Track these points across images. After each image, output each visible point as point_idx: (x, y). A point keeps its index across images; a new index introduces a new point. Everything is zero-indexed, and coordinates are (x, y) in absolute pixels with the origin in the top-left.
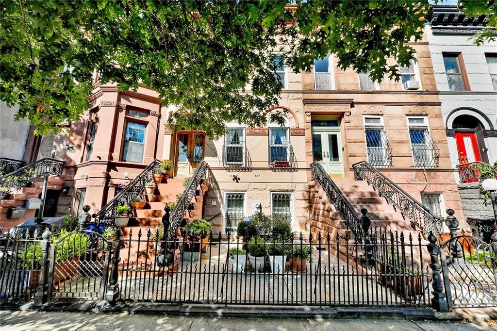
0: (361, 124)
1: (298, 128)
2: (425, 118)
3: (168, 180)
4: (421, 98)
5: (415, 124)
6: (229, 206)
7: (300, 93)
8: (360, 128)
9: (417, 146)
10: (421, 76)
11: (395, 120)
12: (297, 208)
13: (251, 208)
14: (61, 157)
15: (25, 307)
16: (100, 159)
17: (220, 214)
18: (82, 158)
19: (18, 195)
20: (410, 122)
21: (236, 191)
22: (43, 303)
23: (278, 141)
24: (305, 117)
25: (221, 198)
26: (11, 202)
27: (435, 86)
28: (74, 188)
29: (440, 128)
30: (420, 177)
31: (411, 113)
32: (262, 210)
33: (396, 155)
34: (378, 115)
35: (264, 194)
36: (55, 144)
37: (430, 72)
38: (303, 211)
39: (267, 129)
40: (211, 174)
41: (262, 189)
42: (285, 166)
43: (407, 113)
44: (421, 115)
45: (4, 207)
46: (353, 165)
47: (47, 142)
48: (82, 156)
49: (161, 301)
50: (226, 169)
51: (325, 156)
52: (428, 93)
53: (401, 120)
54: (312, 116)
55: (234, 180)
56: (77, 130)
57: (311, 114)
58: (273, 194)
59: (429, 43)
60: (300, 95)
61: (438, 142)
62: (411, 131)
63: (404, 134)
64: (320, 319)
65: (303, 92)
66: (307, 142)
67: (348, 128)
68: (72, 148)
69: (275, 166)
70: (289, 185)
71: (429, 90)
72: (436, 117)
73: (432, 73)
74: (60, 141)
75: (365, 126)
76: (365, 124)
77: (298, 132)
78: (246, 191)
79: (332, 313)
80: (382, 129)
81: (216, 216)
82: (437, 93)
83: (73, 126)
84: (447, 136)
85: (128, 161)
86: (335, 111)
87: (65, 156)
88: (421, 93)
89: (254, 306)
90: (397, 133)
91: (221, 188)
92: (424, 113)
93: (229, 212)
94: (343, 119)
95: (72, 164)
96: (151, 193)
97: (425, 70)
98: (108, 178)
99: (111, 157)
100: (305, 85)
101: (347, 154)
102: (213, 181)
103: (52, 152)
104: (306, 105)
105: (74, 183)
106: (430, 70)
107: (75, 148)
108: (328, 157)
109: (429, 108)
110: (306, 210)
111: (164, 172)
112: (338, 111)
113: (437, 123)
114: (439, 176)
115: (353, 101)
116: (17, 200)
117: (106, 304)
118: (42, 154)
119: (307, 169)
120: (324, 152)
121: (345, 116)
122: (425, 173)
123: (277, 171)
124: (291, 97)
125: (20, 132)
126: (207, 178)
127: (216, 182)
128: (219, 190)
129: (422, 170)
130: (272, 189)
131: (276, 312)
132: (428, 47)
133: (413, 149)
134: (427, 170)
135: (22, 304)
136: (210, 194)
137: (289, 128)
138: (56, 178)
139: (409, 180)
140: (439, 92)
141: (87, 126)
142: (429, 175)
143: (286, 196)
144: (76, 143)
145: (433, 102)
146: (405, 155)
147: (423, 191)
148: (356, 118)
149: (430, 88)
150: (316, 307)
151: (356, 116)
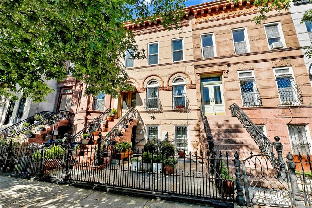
0: (236, 77)
1: (191, 84)
2: (290, 68)
3: (114, 120)
4: (286, 53)
5: (281, 73)
6: (149, 134)
7: (192, 62)
8: (235, 80)
9: (283, 89)
10: (285, 38)
11: (264, 72)
12: (191, 135)
13: (162, 135)
14: (69, 109)
15: (32, 179)
16: (83, 109)
17: (144, 139)
18: (77, 109)
19: (48, 129)
20: (276, 73)
21: (153, 125)
22: (40, 177)
23: (180, 93)
24: (196, 77)
25: (145, 130)
26: (45, 132)
27: (298, 43)
28: (73, 125)
29: (303, 75)
30: (286, 112)
31: (277, 66)
32: (169, 137)
33: (264, 97)
34: (249, 70)
35: (170, 127)
36: (66, 103)
37: (292, 34)
38: (195, 137)
39: (171, 87)
40: (139, 115)
41: (169, 124)
42: (183, 109)
43: (273, 66)
44: (286, 66)
45: (42, 134)
46: (230, 106)
47: (63, 102)
48: (77, 108)
49: (85, 181)
50: (147, 112)
51: (211, 101)
52: (291, 49)
53: (268, 71)
54: (201, 75)
55: (152, 118)
56: (75, 95)
57: (200, 75)
58: (176, 127)
59: (291, 13)
60: (192, 63)
61: (301, 85)
62: (278, 79)
63: (272, 82)
64: (158, 200)
65: (194, 61)
66: (197, 93)
67: (226, 81)
68: (73, 104)
69: (177, 109)
70: (185, 121)
71: (293, 47)
72: (300, 66)
73: (295, 34)
74: (68, 101)
75: (240, 79)
76: (239, 77)
77: (191, 87)
78: (159, 125)
79: (167, 197)
80: (253, 79)
81: (142, 140)
82: (300, 48)
83: (74, 93)
84: (310, 80)
85: (97, 110)
86: (217, 71)
87: (70, 109)
88: (285, 50)
89: (127, 189)
90: (266, 81)
91: (145, 123)
92: (288, 65)
93: (149, 138)
94: (223, 75)
95: (73, 113)
96: (103, 127)
97: (289, 33)
98: (86, 119)
99: (88, 109)
100: (195, 56)
101: (226, 99)
102: (140, 119)
103: (65, 107)
104: (196, 69)
105: (73, 123)
106: (292, 32)
107: (74, 105)
108: (214, 101)
109: (292, 61)
110: (197, 137)
111: (113, 115)
112: (218, 70)
113: (300, 71)
114: (304, 111)
115: (230, 63)
116: (48, 131)
117: (62, 180)
118: (61, 108)
119: (198, 110)
120: (211, 99)
121: (224, 73)
122: (291, 109)
123: (178, 112)
124: (186, 65)
125: (52, 98)
126: (137, 118)
127: (142, 120)
128: (144, 125)
129: (288, 107)
130: (175, 124)
131: (136, 193)
132: (291, 15)
133: (280, 92)
134: (292, 107)
135: (32, 177)
136: (138, 127)
137: (186, 84)
138: (66, 120)
139: (276, 115)
140: (301, 47)
141: (79, 93)
142: (295, 111)
143: (184, 128)
144: (75, 102)
145: (296, 55)
146: (273, 97)
147: (289, 123)
148: (232, 74)
149: (293, 45)
150: (160, 193)
151: (232, 72)
